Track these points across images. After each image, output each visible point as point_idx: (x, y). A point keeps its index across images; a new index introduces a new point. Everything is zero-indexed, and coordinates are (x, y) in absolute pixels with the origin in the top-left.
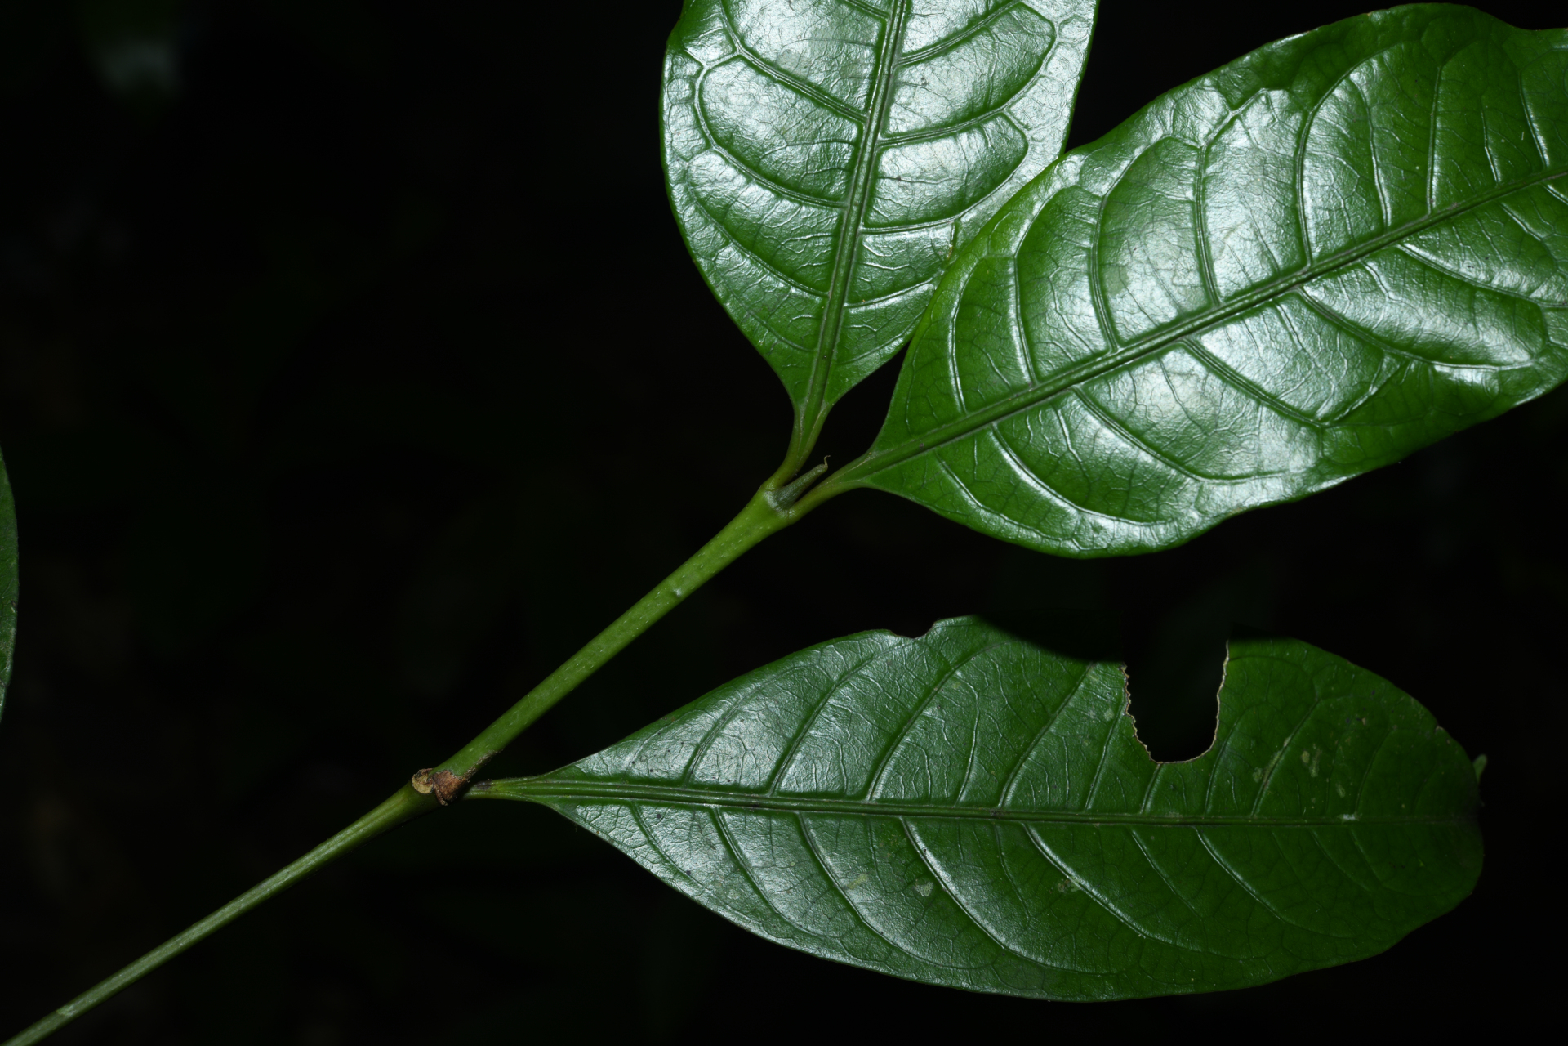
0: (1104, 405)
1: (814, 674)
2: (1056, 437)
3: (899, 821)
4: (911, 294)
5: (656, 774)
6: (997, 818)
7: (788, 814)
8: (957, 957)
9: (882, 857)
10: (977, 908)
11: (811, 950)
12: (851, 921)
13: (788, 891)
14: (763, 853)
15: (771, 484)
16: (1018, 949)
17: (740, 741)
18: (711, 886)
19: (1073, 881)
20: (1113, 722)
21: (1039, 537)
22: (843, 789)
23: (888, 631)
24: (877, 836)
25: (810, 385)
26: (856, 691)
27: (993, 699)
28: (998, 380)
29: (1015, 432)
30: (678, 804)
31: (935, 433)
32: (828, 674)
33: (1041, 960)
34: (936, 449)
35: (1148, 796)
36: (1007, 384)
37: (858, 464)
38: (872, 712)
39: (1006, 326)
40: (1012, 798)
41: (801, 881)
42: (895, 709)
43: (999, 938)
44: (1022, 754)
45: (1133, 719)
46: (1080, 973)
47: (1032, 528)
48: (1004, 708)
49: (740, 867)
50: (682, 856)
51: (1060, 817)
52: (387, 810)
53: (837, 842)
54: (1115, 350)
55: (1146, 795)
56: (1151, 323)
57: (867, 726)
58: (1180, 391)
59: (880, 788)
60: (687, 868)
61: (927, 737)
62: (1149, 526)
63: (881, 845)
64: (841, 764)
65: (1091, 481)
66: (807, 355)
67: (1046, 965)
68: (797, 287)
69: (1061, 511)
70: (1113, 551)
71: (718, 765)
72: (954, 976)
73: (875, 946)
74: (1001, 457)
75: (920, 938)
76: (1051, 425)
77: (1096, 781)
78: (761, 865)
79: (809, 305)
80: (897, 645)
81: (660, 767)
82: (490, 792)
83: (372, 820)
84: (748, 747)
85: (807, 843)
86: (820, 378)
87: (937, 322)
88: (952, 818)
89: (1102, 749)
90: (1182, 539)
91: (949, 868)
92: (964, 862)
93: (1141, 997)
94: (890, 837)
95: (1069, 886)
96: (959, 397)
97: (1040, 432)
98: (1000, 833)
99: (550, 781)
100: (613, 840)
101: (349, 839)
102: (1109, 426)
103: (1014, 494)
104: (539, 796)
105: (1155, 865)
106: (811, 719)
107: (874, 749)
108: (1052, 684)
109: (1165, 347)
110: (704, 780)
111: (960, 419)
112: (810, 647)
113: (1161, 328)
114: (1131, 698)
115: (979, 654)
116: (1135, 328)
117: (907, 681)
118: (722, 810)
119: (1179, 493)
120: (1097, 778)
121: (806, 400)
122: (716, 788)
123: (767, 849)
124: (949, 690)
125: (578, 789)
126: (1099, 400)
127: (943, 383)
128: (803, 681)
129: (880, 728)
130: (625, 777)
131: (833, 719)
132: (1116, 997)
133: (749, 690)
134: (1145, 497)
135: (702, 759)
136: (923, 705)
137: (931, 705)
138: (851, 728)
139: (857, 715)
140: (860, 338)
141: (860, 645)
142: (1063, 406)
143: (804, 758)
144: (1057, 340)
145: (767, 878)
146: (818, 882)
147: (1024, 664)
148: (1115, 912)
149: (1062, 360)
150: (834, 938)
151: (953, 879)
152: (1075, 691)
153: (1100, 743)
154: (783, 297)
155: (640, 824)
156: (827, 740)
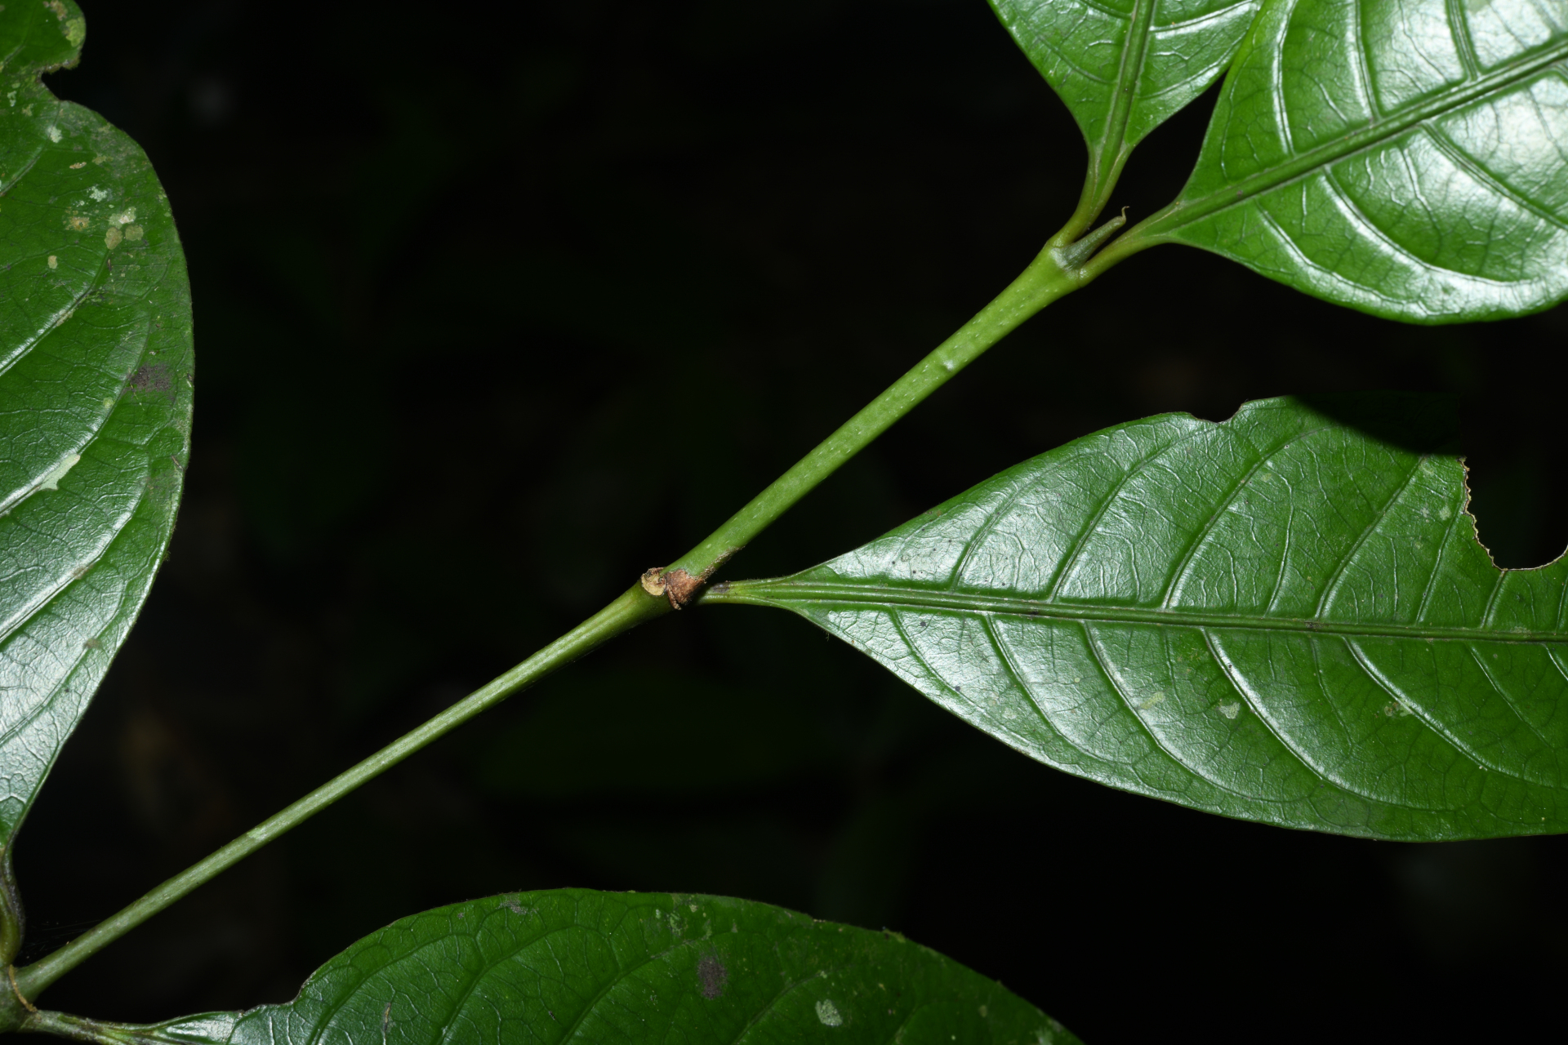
0: (1460, 143)
1: (1101, 463)
2: (1401, 182)
3: (1200, 634)
4: (1230, 15)
5: (918, 577)
6: (1314, 631)
7: (1072, 623)
8: (1268, 788)
9: (1180, 673)
10: (1291, 733)
11: (1099, 777)
12: (1145, 745)
13: (1072, 710)
14: (1043, 667)
15: (1059, 240)
16: (1338, 781)
17: (1016, 539)
18: (983, 704)
19: (1402, 704)
20: (1450, 522)
21: (1379, 300)
22: (1135, 595)
23: (1187, 414)
24: (1175, 648)
25: (1107, 123)
26: (1150, 483)
27: (1310, 493)
28: (1333, 115)
29: (1352, 176)
30: (946, 610)
31: (1255, 178)
32: (1117, 463)
33: (1365, 793)
34: (1256, 197)
35: (1491, 607)
36: (1343, 120)
37: (1163, 215)
38: (1169, 506)
39: (1342, 51)
40: (1331, 608)
41: (1087, 699)
42: (1195, 504)
43: (1316, 767)
44: (1343, 558)
45: (1474, 519)
46: (1410, 809)
47: (1370, 289)
48: (1322, 505)
49: (1017, 684)
50: (950, 669)
51: (1387, 631)
52: (613, 614)
53: (1128, 655)
54: (1474, 77)
55: (1488, 607)
56: (1519, 45)
57: (1163, 523)
58: (1552, 126)
59: (1178, 594)
60: (955, 684)
61: (1232, 537)
62: (1511, 286)
63: (1180, 660)
64: (1133, 567)
65: (1443, 234)
66: (1105, 88)
67: (1372, 799)
68: (1095, 8)
69: (1405, 269)
70: (1466, 315)
71: (991, 566)
72: (1265, 810)
73: (1173, 775)
74: (1334, 206)
75: (1225, 766)
76: (1394, 168)
77: (1430, 590)
78: (1040, 681)
79: (1109, 29)
80: (1198, 430)
81: (925, 568)
82: (728, 596)
83: (596, 626)
84: (1026, 547)
85: (1094, 657)
86: (1120, 114)
87: (1260, 47)
88: (1262, 630)
89: (1437, 552)
90: (1550, 302)
91: (1257, 686)
92: (1276, 680)
93: (1483, 837)
94: (1190, 650)
95: (1397, 710)
96: (1285, 136)
97: (1382, 176)
98: (1317, 647)
99: (798, 583)
100: (870, 650)
101: (570, 646)
102: (1465, 168)
103: (1348, 249)
104: (784, 600)
105: (1498, 686)
106: (1098, 514)
107: (1172, 549)
108: (1379, 477)
109: (1535, 75)
110: (975, 583)
111: (1286, 162)
112: (1097, 432)
113: (1531, 52)
114: (1470, 494)
115: (1293, 441)
116: (1499, 52)
117: (1210, 472)
118: (996, 617)
119: (1548, 248)
120: (1431, 585)
121: (1103, 140)
122: (989, 593)
123: (1047, 662)
124: (1260, 483)
125: (830, 592)
126: (1454, 138)
127: (1266, 120)
128: (1089, 471)
129: (1178, 526)
130: (882, 579)
131: (1124, 514)
132: (1453, 838)
133: (1027, 480)
134: (1507, 252)
135: (972, 558)
136: (1228, 499)
137: (1238, 500)
138: (1145, 525)
139: (1152, 511)
140: (1168, 67)
141: (1156, 430)
142: (1410, 145)
143: (1091, 560)
144: (1405, 68)
145: (1047, 696)
146: (1107, 701)
147: (1345, 454)
148: (1451, 740)
149: (1410, 90)
150: (1126, 764)
151: (1263, 699)
152: (1405, 486)
153: (1434, 546)
154: (1078, 19)
155: (902, 633)
156: (1117, 539)
